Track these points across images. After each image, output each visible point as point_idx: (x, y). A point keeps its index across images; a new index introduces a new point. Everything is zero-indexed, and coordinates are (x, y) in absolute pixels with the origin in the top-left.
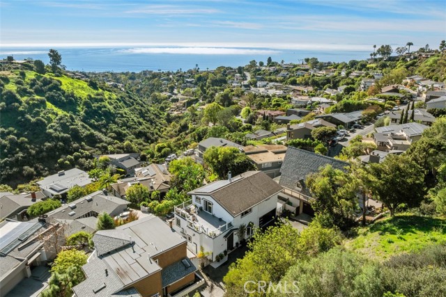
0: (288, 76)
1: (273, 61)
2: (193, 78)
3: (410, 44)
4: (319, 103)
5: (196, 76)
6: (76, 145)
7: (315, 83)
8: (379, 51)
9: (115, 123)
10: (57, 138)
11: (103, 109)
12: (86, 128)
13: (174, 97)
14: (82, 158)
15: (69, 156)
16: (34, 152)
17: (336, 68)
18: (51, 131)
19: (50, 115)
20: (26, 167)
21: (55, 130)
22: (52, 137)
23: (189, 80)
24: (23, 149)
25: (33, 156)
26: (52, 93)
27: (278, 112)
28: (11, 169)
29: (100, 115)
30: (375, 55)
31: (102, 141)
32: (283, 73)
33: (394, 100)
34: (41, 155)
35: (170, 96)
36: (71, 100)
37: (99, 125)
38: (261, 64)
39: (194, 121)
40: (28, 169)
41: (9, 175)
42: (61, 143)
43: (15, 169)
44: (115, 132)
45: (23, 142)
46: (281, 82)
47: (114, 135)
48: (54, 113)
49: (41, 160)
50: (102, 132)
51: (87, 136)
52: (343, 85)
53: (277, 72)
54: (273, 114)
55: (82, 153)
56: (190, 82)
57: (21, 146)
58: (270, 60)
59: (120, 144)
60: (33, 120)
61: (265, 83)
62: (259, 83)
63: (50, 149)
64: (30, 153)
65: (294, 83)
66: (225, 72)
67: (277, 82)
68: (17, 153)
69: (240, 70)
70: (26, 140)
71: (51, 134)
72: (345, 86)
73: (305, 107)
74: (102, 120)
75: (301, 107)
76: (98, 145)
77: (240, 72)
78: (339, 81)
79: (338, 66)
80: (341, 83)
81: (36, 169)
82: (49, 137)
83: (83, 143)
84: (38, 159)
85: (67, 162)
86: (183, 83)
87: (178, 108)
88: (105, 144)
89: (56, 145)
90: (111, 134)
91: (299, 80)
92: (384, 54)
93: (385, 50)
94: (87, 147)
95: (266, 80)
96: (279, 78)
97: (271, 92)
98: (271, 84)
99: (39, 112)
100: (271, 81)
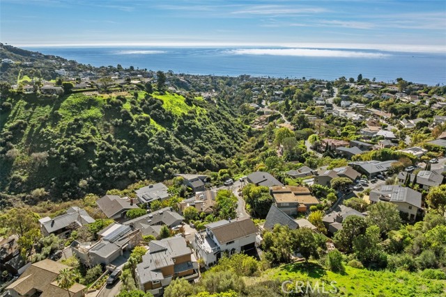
0: (373, 98)
1: (363, 78)
2: (282, 90)
5: (286, 89)
6: (167, 157)
7: (393, 111)
9: (201, 138)
10: (155, 150)
11: (193, 126)
12: (176, 142)
13: (261, 109)
14: (171, 167)
15: (162, 166)
16: (137, 160)
18: (151, 144)
19: (152, 131)
20: (131, 172)
21: (154, 143)
22: (151, 149)
23: (277, 92)
24: (131, 158)
25: (137, 163)
26: (155, 112)
27: (341, 142)
28: (121, 172)
29: (189, 131)
31: (188, 154)
32: (369, 94)
33: (437, 151)
34: (142, 163)
35: (257, 108)
36: (169, 118)
37: (188, 140)
38: (352, 81)
39: (270, 139)
40: (133, 173)
41: (119, 176)
42: (157, 155)
43: (124, 172)
44: (199, 147)
45: (130, 152)
46: (366, 103)
47: (198, 149)
48: (154, 129)
49: (142, 167)
50: (189, 146)
51: (177, 149)
54: (336, 144)
55: (171, 164)
56: (279, 95)
57: (129, 154)
58: (360, 77)
59: (201, 157)
60: (139, 134)
61: (349, 103)
62: (343, 103)
63: (149, 159)
64: (135, 160)
65: (376, 106)
66: (314, 86)
67: (361, 102)
68: (126, 160)
69: (329, 86)
70: (133, 150)
71: (150, 146)
72: (422, 120)
73: (370, 138)
74: (191, 135)
76: (184, 157)
77: (328, 88)
78: (419, 112)
81: (138, 173)
82: (149, 149)
83: (173, 155)
84: (140, 166)
85: (160, 170)
86: (272, 95)
87: (261, 122)
88: (190, 157)
89: (153, 156)
90: (195, 148)
91: (382, 104)
94: (176, 159)
95: (351, 100)
96: (364, 98)
97: (349, 116)
98: (354, 105)
99: (144, 128)
100: (356, 101)
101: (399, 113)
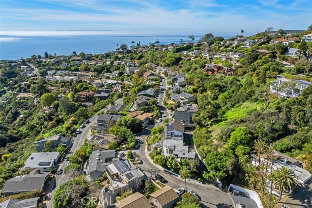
0: (69, 65)
4: (113, 84)
7: (96, 70)
8: (121, 47)
17: (97, 58)
30: (119, 49)
32: (64, 63)
38: (40, 57)
46: (66, 70)
52: (114, 71)
53: (58, 63)
54: (90, 93)
58: (46, 54)
61: (54, 71)
62: (49, 72)
65: (77, 70)
67: (62, 70)
69: (24, 63)
79: (98, 56)
80: (112, 69)
91: (80, 68)
92: (124, 49)
93: (124, 47)
95: (53, 69)
96: (62, 66)
97: (67, 78)
98: (59, 72)
100: (58, 70)
101: (99, 71)
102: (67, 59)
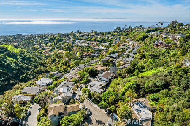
0: (87, 38)
1: (80, 31)
2: (47, 38)
3: (126, 26)
4: (102, 49)
5: (49, 38)
6: (24, 71)
7: (98, 41)
8: (117, 29)
9: (32, 61)
10: (17, 69)
11: (26, 57)
12: (24, 64)
13: (42, 47)
14: (28, 75)
15: (23, 75)
16: (11, 75)
17: (103, 34)
18: (13, 67)
19: (10, 61)
20: (10, 81)
21: (15, 66)
22: (15, 69)
23: (46, 40)
24: (7, 75)
25: (11, 77)
26: (6, 53)
27: (90, 53)
28: (5, 82)
29: (26, 59)
30: (116, 30)
31: (31, 69)
32: (85, 36)
34: (13, 76)
35: (40, 47)
36: (15, 54)
37: (27, 63)
38: (75, 32)
39: (58, 57)
40: (12, 81)
41: (5, 84)
42: (19, 71)
43: (7, 82)
44: (34, 65)
45: (5, 72)
46: (85, 40)
47: (34, 66)
48: (11, 60)
49: (14, 78)
50: (29, 65)
51: (26, 67)
52: (108, 42)
53: (83, 36)
54: (89, 54)
55: (27, 74)
56: (47, 41)
57: (5, 73)
58: (78, 31)
59: (37, 69)
60: (6, 64)
61: (79, 40)
62: (77, 41)
63: (16, 74)
64: (9, 76)
65: (90, 40)
66: (61, 36)
67: (83, 40)
68: (5, 76)
69: (67, 35)
70: (6, 71)
71: (14, 68)
72: (109, 43)
73: (98, 50)
74: (28, 61)
75: (96, 50)
76: (30, 70)
77: (68, 36)
78: (106, 40)
79: (104, 33)
80: (107, 41)
81: (14, 81)
82: (14, 69)
83: (26, 70)
84: (13, 77)
85: (23, 77)
86: (44, 41)
87: (47, 52)
88: (33, 70)
89: (17, 72)
90: (32, 66)
91: (92, 39)
92: (118, 30)
93: (119, 28)
94: (27, 71)
95: (79, 39)
96: (84, 38)
97: (83, 45)
98: (82, 41)
99: (6, 60)
100: (81, 40)
101: (100, 42)
102: (87, 34)
